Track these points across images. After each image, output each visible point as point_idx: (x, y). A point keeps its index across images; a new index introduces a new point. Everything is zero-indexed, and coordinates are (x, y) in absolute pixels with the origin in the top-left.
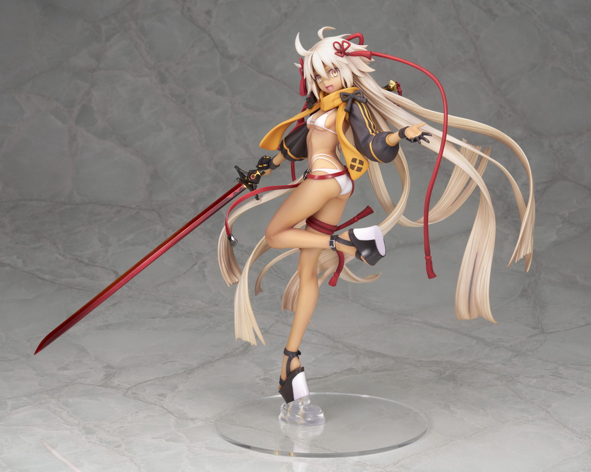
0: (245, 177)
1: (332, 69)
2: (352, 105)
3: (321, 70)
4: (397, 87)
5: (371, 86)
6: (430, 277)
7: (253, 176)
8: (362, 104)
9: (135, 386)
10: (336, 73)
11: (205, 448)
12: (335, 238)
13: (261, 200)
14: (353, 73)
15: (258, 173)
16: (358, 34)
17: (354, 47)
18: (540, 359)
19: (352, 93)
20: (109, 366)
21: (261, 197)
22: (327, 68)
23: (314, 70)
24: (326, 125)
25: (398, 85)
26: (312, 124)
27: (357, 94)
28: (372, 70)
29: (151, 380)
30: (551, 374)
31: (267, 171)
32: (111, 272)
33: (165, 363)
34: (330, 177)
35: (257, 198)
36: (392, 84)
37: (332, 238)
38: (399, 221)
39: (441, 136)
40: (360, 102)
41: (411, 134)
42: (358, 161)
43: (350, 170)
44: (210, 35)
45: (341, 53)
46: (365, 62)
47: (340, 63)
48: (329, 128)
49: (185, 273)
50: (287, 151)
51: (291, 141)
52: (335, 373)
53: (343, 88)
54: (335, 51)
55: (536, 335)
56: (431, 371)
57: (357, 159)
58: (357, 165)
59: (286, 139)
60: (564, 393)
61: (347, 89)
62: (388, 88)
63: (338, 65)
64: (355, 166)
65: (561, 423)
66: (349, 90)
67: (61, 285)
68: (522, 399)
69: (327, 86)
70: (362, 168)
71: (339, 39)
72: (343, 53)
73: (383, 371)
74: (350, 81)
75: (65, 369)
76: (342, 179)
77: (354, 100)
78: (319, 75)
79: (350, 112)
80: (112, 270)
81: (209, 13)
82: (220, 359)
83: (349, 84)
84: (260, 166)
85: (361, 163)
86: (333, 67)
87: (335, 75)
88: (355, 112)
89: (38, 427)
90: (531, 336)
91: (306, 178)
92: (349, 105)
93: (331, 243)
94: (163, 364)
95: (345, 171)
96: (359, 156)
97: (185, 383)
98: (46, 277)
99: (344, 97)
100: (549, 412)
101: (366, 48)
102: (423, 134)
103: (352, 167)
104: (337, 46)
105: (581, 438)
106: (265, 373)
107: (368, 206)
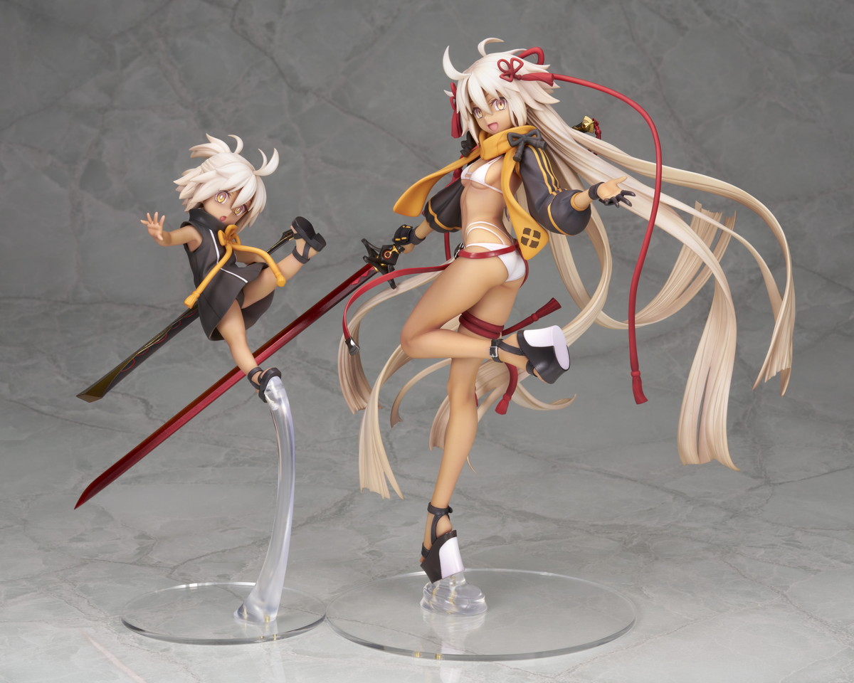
0: (377, 254)
1: (496, 100)
2: (524, 152)
3: (480, 101)
4: (594, 126)
5: (554, 124)
6: (638, 402)
7: (388, 254)
8: (540, 149)
9: (184, 563)
10: (503, 105)
11: (293, 651)
12: (497, 344)
13: (398, 289)
14: (527, 105)
15: (395, 249)
16: (537, 49)
17: (529, 67)
18: (767, 521)
19: (525, 134)
20: (143, 536)
21: (399, 284)
22: (489, 97)
23: (471, 101)
24: (487, 179)
25: (596, 124)
26: (468, 178)
27: (532, 135)
28: (556, 101)
29: (206, 555)
30: (784, 542)
31: (407, 247)
32: (139, 401)
33: (225, 531)
34: (493, 254)
35: (393, 286)
36: (588, 121)
37: (493, 344)
38: (597, 319)
39: (653, 196)
40: (536, 148)
41: (605, 193)
42: (532, 233)
43: (521, 245)
44: (272, 58)
45: (509, 75)
46: (544, 89)
47: (508, 90)
48: (491, 184)
49: (245, 402)
50: (433, 217)
51: (439, 204)
52: (473, 543)
53: (512, 126)
54: (501, 73)
55: (759, 487)
56: (611, 539)
57: (531, 230)
58: (531, 238)
59: (433, 200)
60: (805, 568)
61: (517, 128)
62: (581, 128)
63: (504, 94)
64: (528, 239)
65: (804, 612)
66: (521, 129)
67: (67, 420)
68: (746, 578)
69: (489, 123)
70: (538, 243)
71: (508, 56)
72: (511, 76)
73: (541, 540)
74: (522, 116)
75: (80, 540)
76: (509, 259)
77: (527, 145)
78: (478, 108)
79: (521, 161)
80: (139, 398)
81: (270, 26)
82: (304, 524)
83: (520, 121)
84: (397, 240)
85: (537, 235)
86: (497, 97)
87: (501, 107)
88: (529, 162)
89: (47, 623)
90: (752, 489)
91: (458, 256)
92: (520, 151)
93: (492, 351)
94: (221, 532)
95: (515, 247)
96: (534, 226)
97: (256, 559)
98: (44, 409)
99: (514, 139)
100: (786, 596)
101: (546, 70)
102: (624, 193)
103: (525, 241)
104: (503, 65)
105: (835, 633)
106: (370, 544)
107: (553, 299)
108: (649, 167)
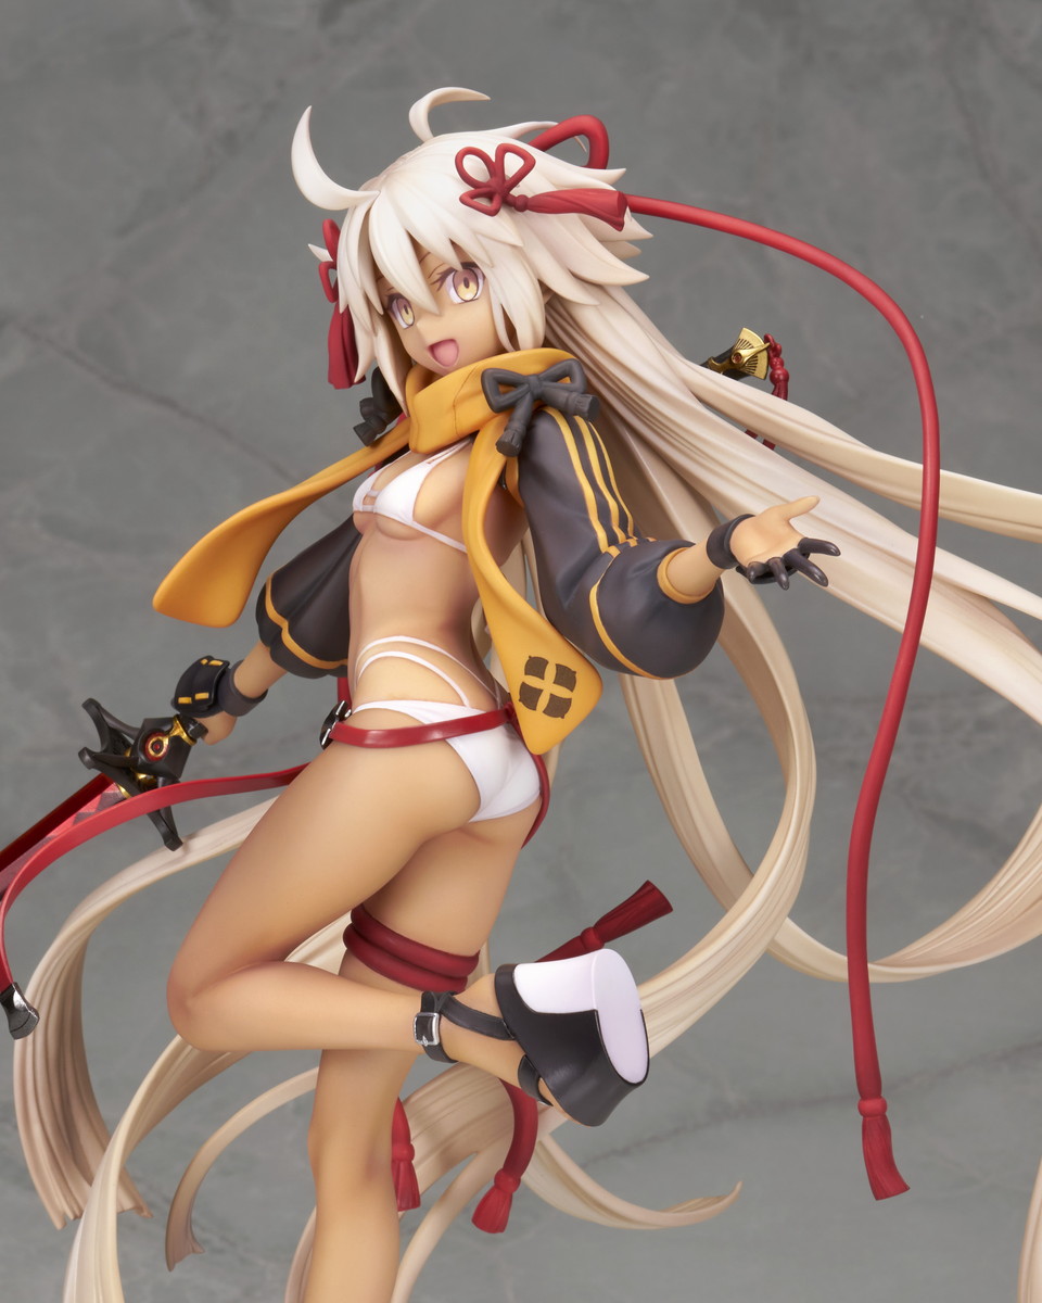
0: (127, 745)
1: (451, 270)
2: (530, 428)
3: (404, 275)
4: (770, 359)
6: (881, 1193)
7: (158, 746)
8: (580, 421)
10: (472, 285)
12: (439, 1005)
13: (187, 851)
14: (545, 289)
15: (179, 731)
16: (586, 121)
17: (552, 173)
19: (537, 375)
22: (431, 262)
23: (378, 276)
24: (421, 510)
25: (773, 351)
26: (372, 507)
27: (558, 379)
28: (638, 276)
31: (215, 722)
35: (173, 840)
36: (751, 344)
37: (427, 1005)
38: (772, 944)
39: (912, 557)
40: (568, 415)
41: (753, 547)
42: (550, 672)
43: (521, 710)
45: (490, 196)
47: (485, 241)
48: (435, 523)
50: (279, 630)
53: (501, 350)
54: (466, 188)
57: (547, 662)
61: (517, 354)
63: (475, 251)
64: (540, 691)
66: (527, 360)
69: (432, 340)
71: (493, 139)
72: (497, 199)
74: (529, 318)
76: (483, 751)
77: (540, 406)
78: (399, 296)
79: (523, 453)
83: (524, 334)
84: (184, 700)
85: (566, 677)
86: (454, 261)
87: (468, 294)
88: (546, 457)
91: (329, 741)
92: (518, 424)
93: (423, 1027)
95: (502, 715)
96: (557, 652)
99: (500, 388)
102: (808, 547)
103: (530, 696)
104: (473, 166)
107: (648, 883)
108: (902, 473)
